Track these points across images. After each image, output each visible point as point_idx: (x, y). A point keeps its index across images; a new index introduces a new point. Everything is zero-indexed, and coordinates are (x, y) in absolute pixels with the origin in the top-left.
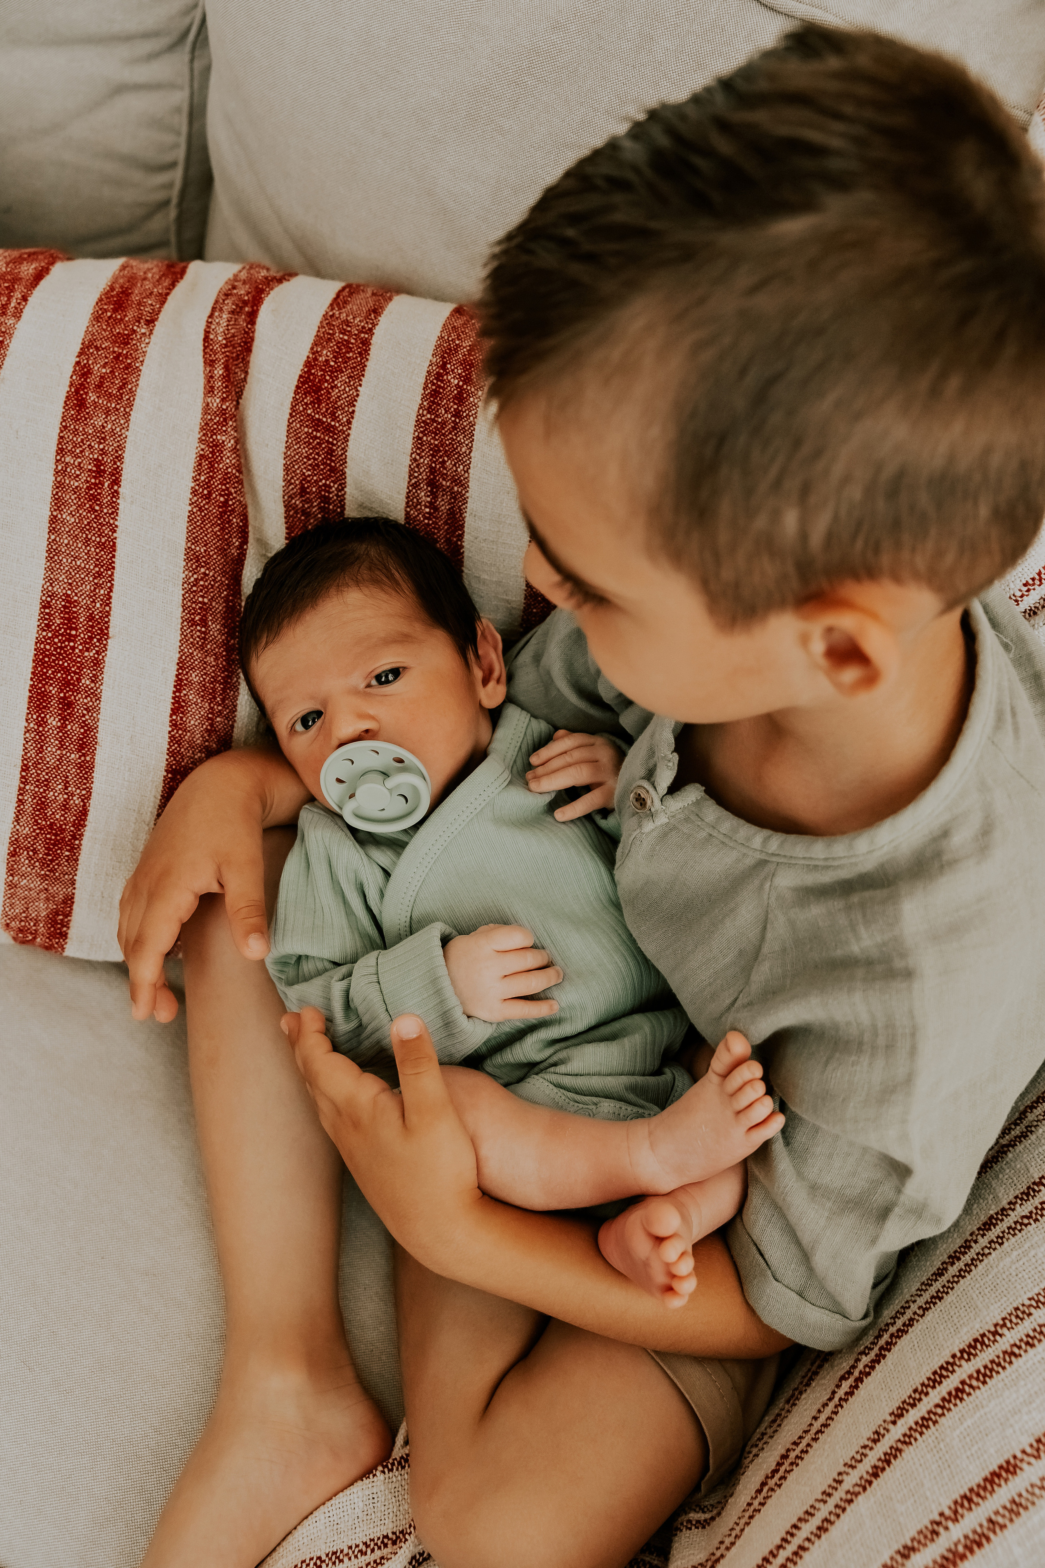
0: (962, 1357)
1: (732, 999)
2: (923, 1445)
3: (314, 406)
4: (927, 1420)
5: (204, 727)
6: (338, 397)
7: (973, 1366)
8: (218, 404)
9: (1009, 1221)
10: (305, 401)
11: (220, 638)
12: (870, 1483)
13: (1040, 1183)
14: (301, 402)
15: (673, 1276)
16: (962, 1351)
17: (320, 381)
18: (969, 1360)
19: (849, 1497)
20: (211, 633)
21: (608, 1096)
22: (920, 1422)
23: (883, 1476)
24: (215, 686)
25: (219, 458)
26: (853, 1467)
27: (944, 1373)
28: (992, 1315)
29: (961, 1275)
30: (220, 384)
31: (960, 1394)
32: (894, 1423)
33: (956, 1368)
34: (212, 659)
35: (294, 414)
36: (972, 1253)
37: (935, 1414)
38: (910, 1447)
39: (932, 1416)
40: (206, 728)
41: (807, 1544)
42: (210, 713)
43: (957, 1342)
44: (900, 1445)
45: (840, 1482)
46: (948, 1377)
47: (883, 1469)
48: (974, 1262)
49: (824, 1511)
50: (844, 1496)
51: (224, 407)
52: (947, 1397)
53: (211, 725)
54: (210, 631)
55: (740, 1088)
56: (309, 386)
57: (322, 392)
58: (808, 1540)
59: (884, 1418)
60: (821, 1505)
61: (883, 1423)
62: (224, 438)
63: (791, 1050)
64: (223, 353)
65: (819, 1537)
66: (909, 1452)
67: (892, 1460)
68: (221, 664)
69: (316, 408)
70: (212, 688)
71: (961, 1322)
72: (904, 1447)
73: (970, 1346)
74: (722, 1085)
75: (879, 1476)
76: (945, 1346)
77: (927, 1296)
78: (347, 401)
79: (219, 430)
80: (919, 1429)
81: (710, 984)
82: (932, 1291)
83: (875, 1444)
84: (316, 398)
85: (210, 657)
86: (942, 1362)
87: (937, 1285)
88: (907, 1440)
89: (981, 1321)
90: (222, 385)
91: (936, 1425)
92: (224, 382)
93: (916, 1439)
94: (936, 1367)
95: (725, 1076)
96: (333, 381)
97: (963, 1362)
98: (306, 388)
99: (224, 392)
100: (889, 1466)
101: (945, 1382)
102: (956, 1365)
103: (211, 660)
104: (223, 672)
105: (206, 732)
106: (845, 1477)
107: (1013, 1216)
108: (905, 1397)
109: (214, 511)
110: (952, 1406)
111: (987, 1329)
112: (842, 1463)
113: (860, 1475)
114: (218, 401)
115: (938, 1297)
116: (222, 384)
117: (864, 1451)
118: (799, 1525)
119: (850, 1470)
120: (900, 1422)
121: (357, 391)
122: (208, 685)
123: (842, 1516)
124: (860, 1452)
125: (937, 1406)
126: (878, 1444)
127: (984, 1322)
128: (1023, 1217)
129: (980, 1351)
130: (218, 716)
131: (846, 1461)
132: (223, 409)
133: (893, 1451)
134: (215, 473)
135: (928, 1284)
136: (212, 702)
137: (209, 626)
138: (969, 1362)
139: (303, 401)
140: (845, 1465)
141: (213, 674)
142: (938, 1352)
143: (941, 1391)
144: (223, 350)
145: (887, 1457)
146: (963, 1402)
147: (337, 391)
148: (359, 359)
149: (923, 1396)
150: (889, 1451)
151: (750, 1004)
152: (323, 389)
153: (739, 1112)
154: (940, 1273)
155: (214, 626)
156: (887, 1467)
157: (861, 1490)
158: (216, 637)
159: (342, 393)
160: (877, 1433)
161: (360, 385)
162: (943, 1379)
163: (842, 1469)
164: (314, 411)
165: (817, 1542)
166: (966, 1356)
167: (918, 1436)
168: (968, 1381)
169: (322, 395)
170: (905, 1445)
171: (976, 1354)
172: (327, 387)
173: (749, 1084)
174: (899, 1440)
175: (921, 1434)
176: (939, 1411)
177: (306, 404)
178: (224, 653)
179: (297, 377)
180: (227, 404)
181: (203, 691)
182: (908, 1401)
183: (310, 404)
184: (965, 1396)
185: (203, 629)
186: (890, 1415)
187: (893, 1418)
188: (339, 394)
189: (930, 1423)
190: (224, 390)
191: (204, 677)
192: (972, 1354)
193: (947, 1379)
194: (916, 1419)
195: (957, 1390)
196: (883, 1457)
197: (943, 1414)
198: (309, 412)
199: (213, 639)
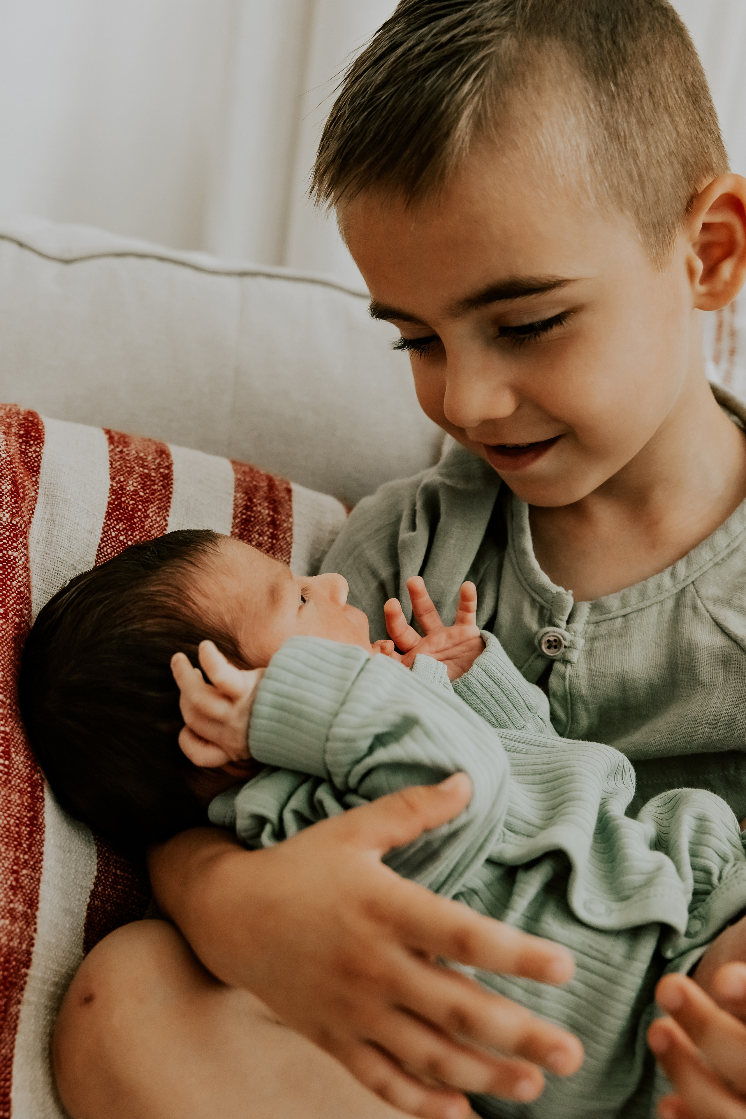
3: (127, 533)
5: (9, 882)
6: (151, 526)
8: (7, 519)
10: (117, 527)
11: (25, 772)
14: (113, 528)
17: (132, 510)
20: (15, 766)
24: (20, 829)
25: (11, 575)
30: (9, 499)
34: (17, 797)
35: (105, 539)
40: (11, 885)
42: (16, 864)
51: (14, 522)
53: (16, 880)
54: (13, 764)
56: (120, 514)
57: (135, 520)
62: (15, 554)
64: (10, 469)
68: (27, 802)
69: (129, 535)
70: (17, 833)
78: (158, 531)
79: (10, 546)
84: (129, 526)
85: (15, 794)
90: (11, 501)
92: (12, 498)
96: (146, 511)
98: (117, 515)
99: (13, 508)
103: (15, 797)
104: (29, 812)
105: (11, 889)
109: (11, 632)
114: (7, 515)
116: (11, 499)
121: (166, 520)
122: (13, 828)
130: (24, 868)
132: (13, 525)
134: (8, 591)
136: (17, 850)
137: (13, 759)
139: (115, 527)
141: (18, 815)
144: (9, 467)
147: (150, 520)
148: (163, 491)
152: (136, 518)
155: (18, 758)
158: (20, 771)
159: (154, 522)
161: (168, 516)
164: (126, 538)
169: (135, 523)
172: (140, 516)
177: (118, 530)
178: (29, 789)
179: (106, 504)
180: (17, 520)
181: (7, 837)
183: (123, 530)
185: (7, 763)
188: (151, 524)
190: (13, 505)
191: (8, 819)
198: (121, 538)
199: (17, 773)
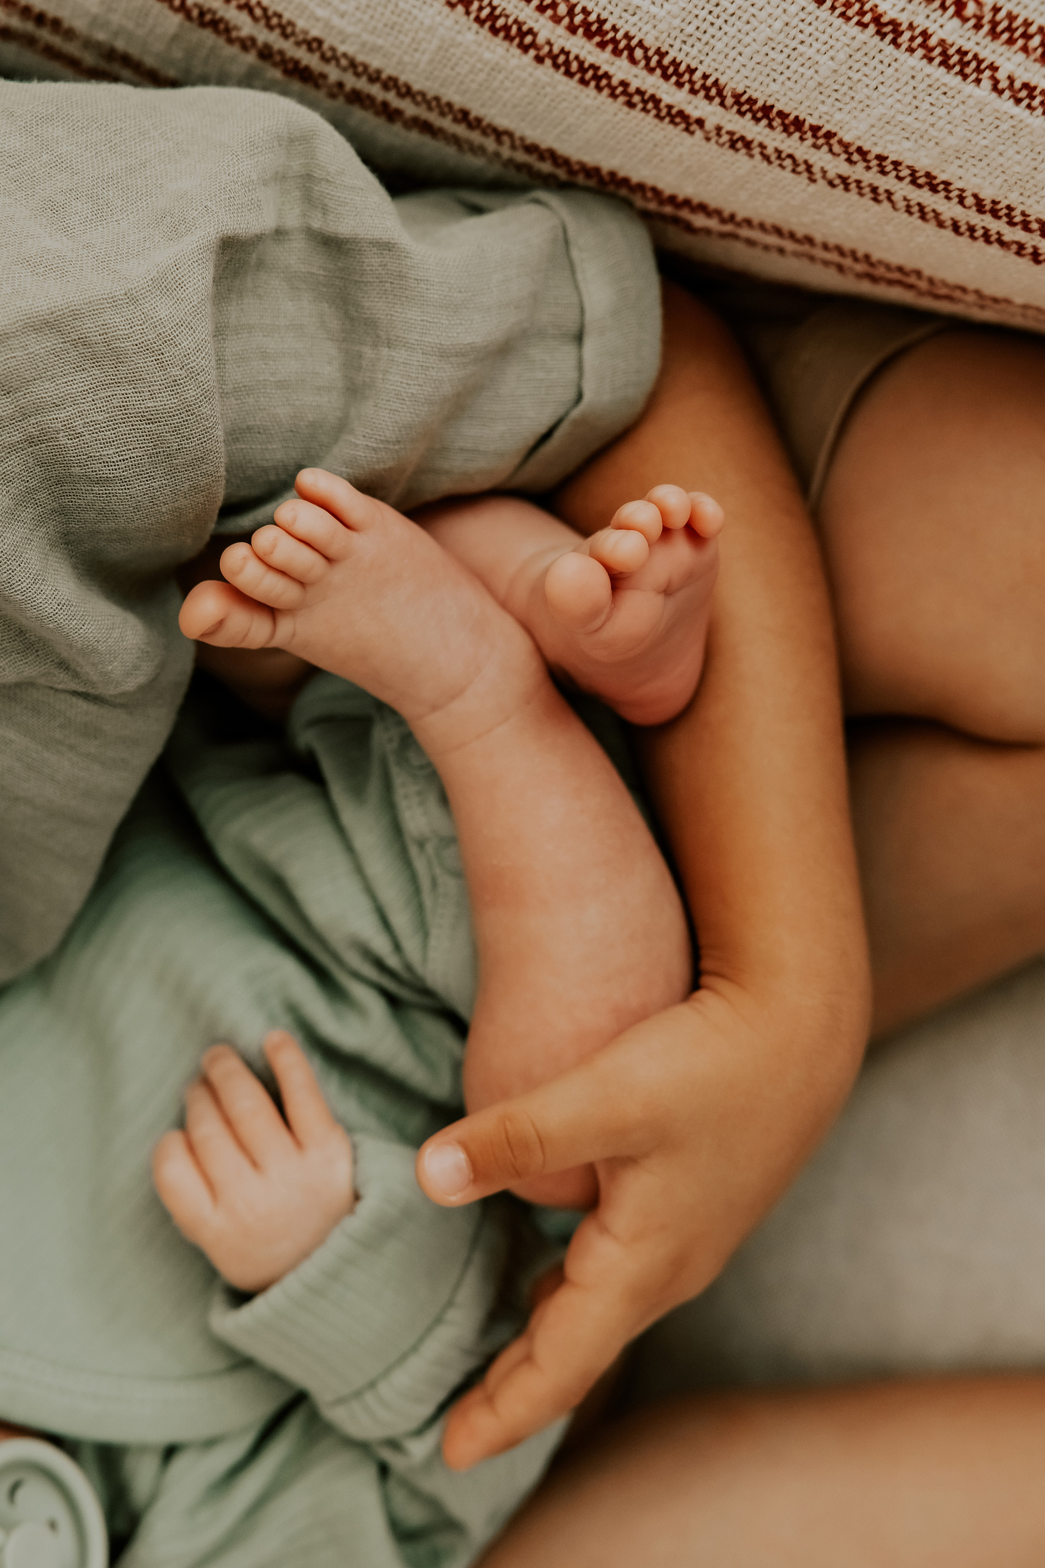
0: (533, 45)
1: (74, 699)
2: (707, 61)
4: (664, 69)
7: (537, 21)
9: (274, 39)
12: (815, 129)
13: (183, 8)
15: (667, 532)
16: (525, 49)
18: (530, 31)
19: (856, 157)
21: (396, 829)
22: (674, 79)
23: (793, 110)
26: (809, 168)
27: (574, 66)
28: (438, 19)
29: (407, 92)
31: (594, 28)
32: (700, 122)
33: (556, 50)
36: (362, 84)
37: (648, 59)
38: (722, 81)
39: (653, 63)
41: (970, 201)
43: (514, 62)
44: (729, 101)
45: (844, 180)
46: (577, 58)
47: (782, 114)
48: (375, 77)
49: (903, 190)
50: (861, 165)
52: (610, 47)
55: (282, 573)
58: (961, 200)
59: (704, 142)
60: (896, 197)
61: (713, 141)
63: (117, 552)
65: (947, 184)
66: (733, 82)
67: (760, 104)
71: (479, 65)
72: (727, 92)
73: (508, 38)
74: (290, 611)
75: (797, 117)
76: (531, 80)
77: (475, 137)
80: (686, 77)
81: (72, 748)
82: (460, 130)
83: (752, 142)
86: (559, 76)
87: (446, 123)
88: (713, 92)
89: (459, 32)
91: (663, 50)
93: (705, 77)
94: (573, 83)
95: (271, 611)
97: (541, 40)
100: (772, 107)
101: (590, 60)
102: (551, 51)
106: (831, 175)
107: (263, 36)
108: (650, 118)
110: (619, 35)
111: (465, 18)
112: (812, 188)
113: (813, 150)
115: (464, 117)
117: (773, 157)
118: (949, 223)
119: (816, 169)
120: (695, 114)
123: (893, 157)
124: (778, 162)
125: (633, 60)
126: (749, 137)
127: (457, 28)
128: (255, 19)
129: (507, 16)
131: (807, 181)
133: (746, 107)
135: (455, 140)
138: (535, 30)
140: (813, 180)
142: (548, 89)
143: (607, 62)
145: (760, 115)
146: (603, 17)
149: (632, 89)
150: (749, 115)
151: (64, 665)
153: (328, 559)
154: (426, 127)
156: (775, 111)
157: (834, 141)
160: (733, 145)
162: (586, 65)
163: (822, 183)
165: (958, 184)
166: (528, 39)
167: (697, 76)
168: (566, 21)
170: (725, 93)
171: (516, 21)
173: (266, 559)
174: (722, 104)
175: (691, 71)
176: (639, 53)
182: (654, 112)
184: (592, 18)
186: (692, 133)
187: (694, 127)
189: (666, 61)
192: (519, 29)
193: (582, 58)
194: (674, 88)
195: (589, 35)
196: (764, 122)
197: (640, 44)
